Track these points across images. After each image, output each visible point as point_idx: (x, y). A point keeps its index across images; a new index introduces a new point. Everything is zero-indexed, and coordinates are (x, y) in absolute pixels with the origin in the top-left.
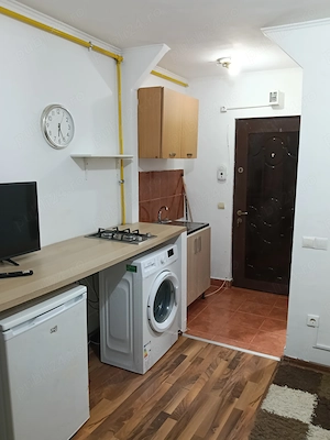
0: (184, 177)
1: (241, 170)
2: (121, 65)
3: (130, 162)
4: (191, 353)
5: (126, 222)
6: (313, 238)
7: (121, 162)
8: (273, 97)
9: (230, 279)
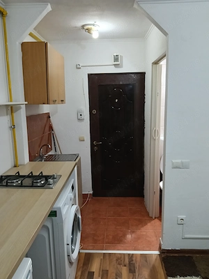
0: (51, 118)
1: (94, 112)
2: (6, 19)
3: (20, 108)
4: (95, 267)
5: (19, 163)
6: (179, 161)
7: (11, 109)
8: (116, 59)
9: (92, 192)
